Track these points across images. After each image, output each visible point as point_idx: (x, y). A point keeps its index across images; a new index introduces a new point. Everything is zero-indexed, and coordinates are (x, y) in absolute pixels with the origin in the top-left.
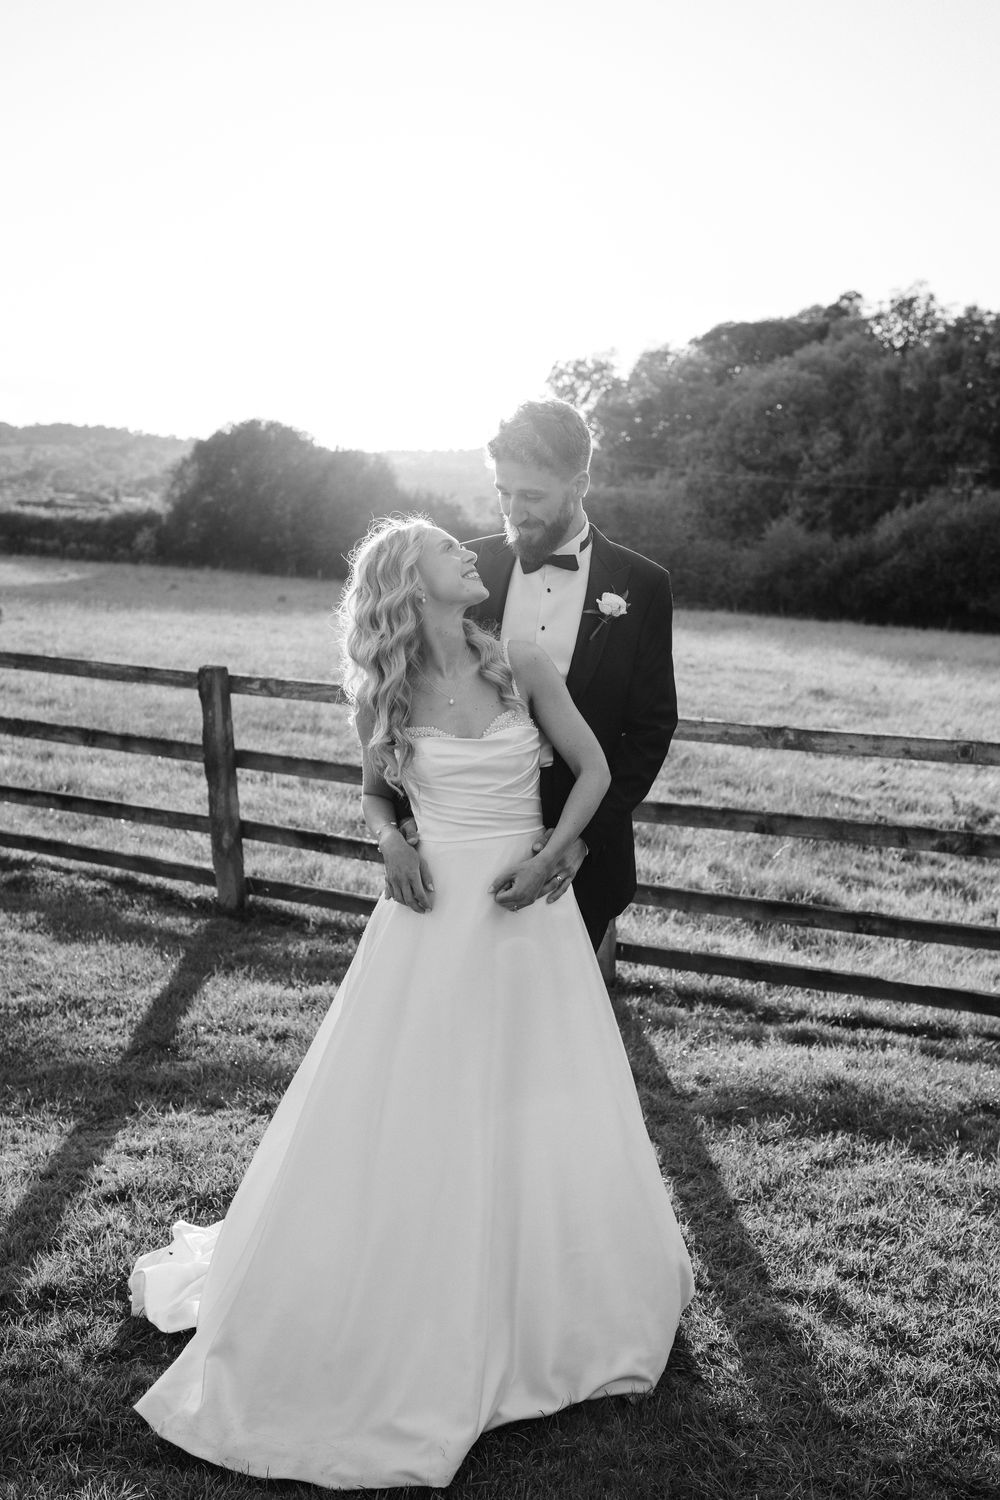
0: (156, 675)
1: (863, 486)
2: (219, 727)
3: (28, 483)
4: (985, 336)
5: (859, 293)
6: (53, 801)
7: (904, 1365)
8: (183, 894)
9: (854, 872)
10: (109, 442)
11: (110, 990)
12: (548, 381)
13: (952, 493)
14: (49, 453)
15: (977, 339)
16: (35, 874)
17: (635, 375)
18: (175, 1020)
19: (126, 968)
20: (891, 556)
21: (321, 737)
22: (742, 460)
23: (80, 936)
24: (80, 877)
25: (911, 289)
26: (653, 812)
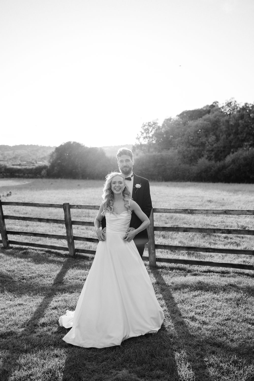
0: (54, 205)
1: (222, 149)
2: (68, 216)
3: (14, 160)
4: (250, 110)
5: (217, 101)
6: (32, 234)
7: (204, 327)
8: (62, 253)
9: (213, 241)
10: (34, 148)
11: (48, 273)
12: (142, 127)
13: (244, 149)
14: (19, 152)
15: (248, 111)
16: (29, 251)
17: (163, 125)
18: (63, 278)
19: (51, 268)
20: (229, 166)
21: (90, 218)
22: (191, 144)
23: (40, 263)
24: (39, 251)
25: (230, 100)
26: (162, 229)
